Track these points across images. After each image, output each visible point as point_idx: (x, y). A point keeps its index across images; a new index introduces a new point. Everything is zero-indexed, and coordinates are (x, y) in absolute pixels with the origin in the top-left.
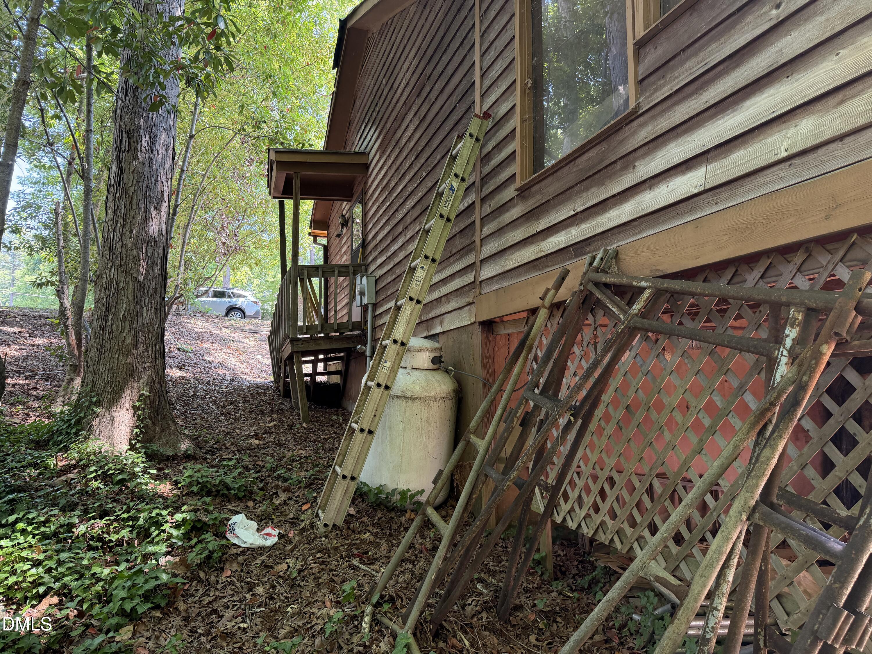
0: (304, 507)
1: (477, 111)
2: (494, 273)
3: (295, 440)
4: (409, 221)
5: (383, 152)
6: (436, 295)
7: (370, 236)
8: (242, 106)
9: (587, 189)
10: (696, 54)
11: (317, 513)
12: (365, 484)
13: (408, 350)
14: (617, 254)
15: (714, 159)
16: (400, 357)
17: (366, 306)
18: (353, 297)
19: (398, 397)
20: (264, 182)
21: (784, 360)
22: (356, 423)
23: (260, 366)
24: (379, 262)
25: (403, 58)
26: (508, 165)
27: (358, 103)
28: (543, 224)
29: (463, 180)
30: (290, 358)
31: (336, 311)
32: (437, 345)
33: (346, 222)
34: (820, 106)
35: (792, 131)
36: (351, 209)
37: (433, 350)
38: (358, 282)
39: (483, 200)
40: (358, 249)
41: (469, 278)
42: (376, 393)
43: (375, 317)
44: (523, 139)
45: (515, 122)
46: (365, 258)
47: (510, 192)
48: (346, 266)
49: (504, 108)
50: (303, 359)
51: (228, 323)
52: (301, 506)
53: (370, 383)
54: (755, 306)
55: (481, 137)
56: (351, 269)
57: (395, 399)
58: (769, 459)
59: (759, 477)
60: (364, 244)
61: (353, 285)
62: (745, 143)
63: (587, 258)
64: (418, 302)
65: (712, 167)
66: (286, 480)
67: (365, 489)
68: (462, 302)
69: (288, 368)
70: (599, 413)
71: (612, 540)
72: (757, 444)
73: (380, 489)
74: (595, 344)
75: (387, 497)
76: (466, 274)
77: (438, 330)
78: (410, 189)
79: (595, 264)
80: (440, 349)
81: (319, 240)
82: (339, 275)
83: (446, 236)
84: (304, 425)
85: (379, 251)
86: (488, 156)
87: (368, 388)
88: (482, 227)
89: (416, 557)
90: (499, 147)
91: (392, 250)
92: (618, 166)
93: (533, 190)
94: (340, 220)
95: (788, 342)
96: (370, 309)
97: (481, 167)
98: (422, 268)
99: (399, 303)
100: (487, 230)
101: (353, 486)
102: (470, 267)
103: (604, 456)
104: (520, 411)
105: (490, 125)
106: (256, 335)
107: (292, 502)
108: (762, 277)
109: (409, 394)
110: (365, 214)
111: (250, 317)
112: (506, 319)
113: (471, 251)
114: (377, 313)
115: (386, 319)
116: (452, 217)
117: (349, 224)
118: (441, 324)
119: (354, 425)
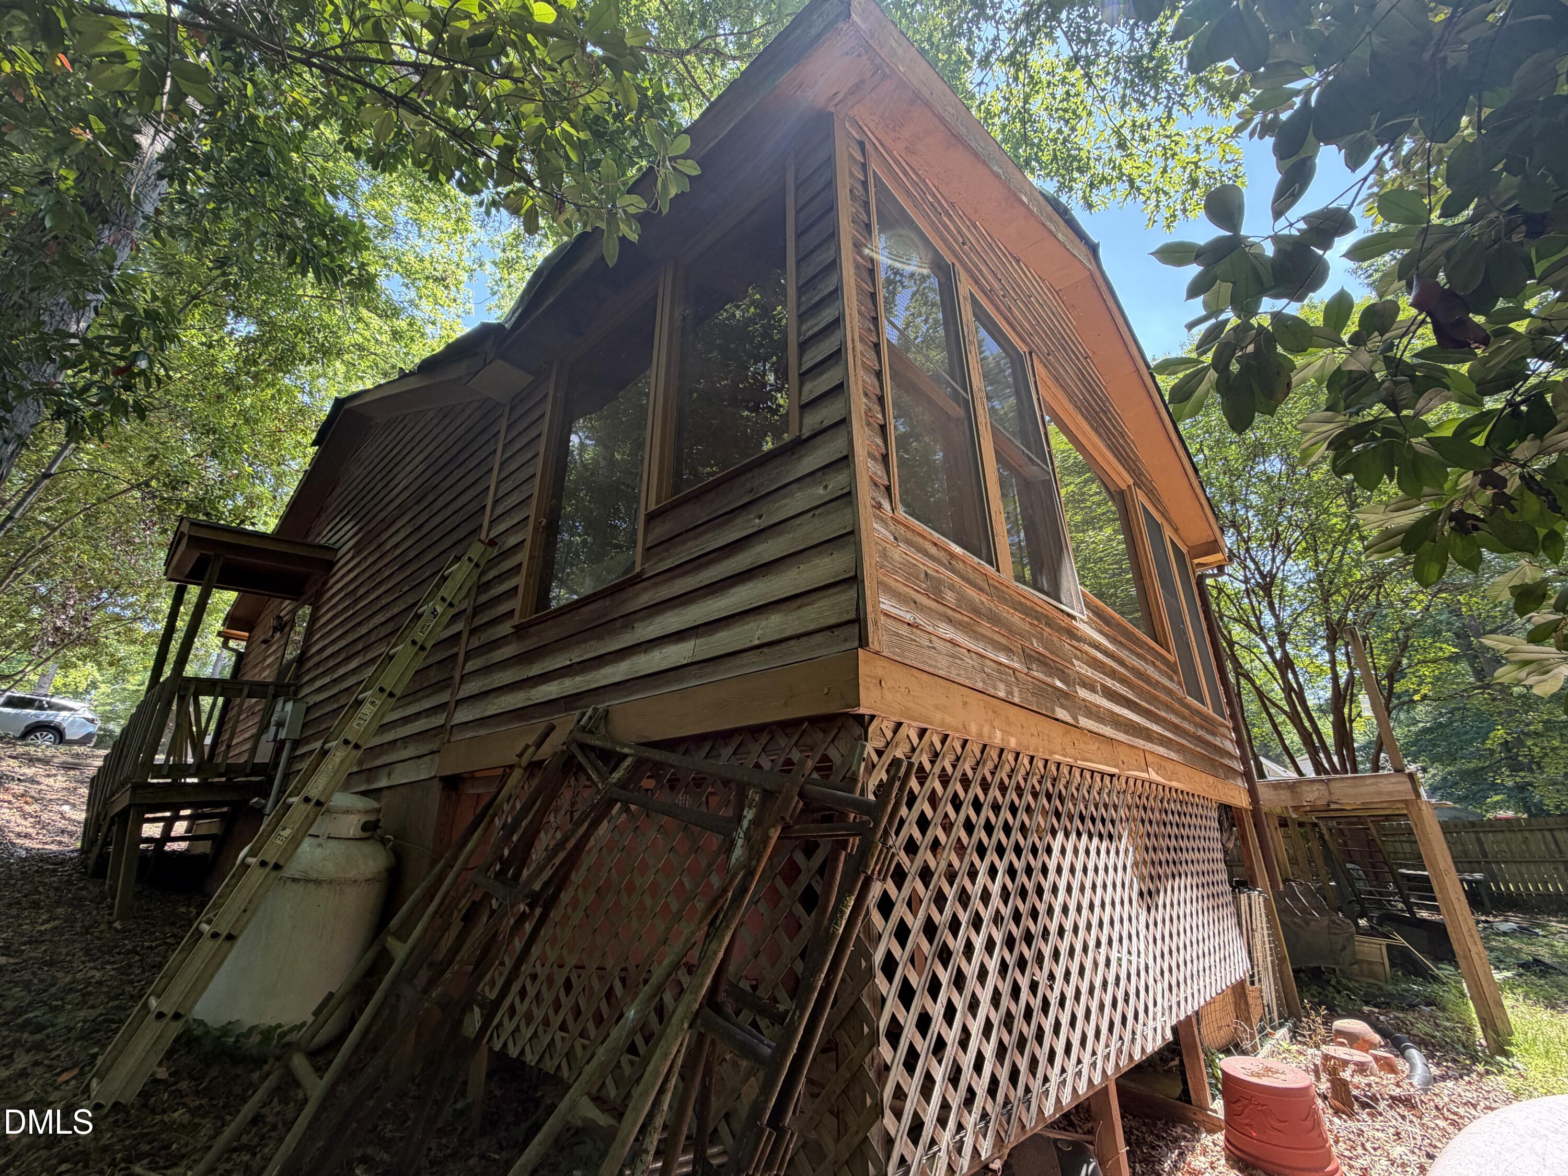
0: (65, 1077)
1: (483, 536)
2: (470, 718)
3: (87, 952)
4: (373, 639)
5: (359, 553)
6: (390, 736)
7: (314, 650)
8: (156, 457)
9: (586, 641)
10: (695, 538)
11: (88, 1085)
12: (201, 1023)
13: (328, 811)
14: (607, 712)
15: (703, 635)
16: (309, 822)
17: (282, 743)
18: (264, 728)
19: (294, 880)
20: (163, 555)
21: (740, 842)
22: (209, 922)
23: (62, 824)
24: (318, 684)
25: (408, 459)
26: (507, 599)
27: (339, 490)
28: (536, 669)
29: (451, 605)
30: (124, 813)
31: (229, 747)
32: (375, 805)
33: (283, 626)
34: (784, 606)
35: (764, 623)
36: (294, 612)
37: (367, 812)
38: (279, 707)
39: (473, 632)
40: (291, 662)
41: (439, 720)
42: (256, 876)
43: (292, 759)
44: (528, 575)
45: (523, 557)
46: (298, 676)
47: (505, 629)
48: (264, 685)
49: (513, 541)
50: (148, 816)
51: (20, 750)
52: (59, 1074)
53: (251, 860)
54: (726, 783)
55: (482, 564)
56: (271, 690)
57: (289, 883)
58: (716, 953)
59: (705, 975)
60: (301, 659)
61: (269, 711)
62: (728, 625)
63: (577, 713)
64: (357, 746)
65: (700, 641)
66: (40, 1028)
67: (198, 1032)
68: (423, 749)
69: (115, 828)
70: (565, 897)
71: (559, 1067)
72: (708, 934)
73: (225, 1030)
74: (572, 813)
75: (236, 1041)
76: (435, 714)
77: (383, 783)
78: (384, 602)
79: (583, 722)
80: (378, 811)
81: (232, 644)
82: (250, 696)
83: (418, 665)
84: (117, 925)
85: (321, 670)
86: (488, 585)
87: (245, 866)
88: (465, 661)
89: (263, 1138)
90: (501, 578)
91: (342, 671)
92: (619, 623)
93: (532, 630)
94: (273, 622)
95: (745, 823)
96: (288, 746)
97: (477, 595)
98: (373, 703)
99: (327, 746)
100: (471, 666)
101: (176, 1028)
102: (442, 707)
103: (565, 952)
104: (464, 901)
105: (495, 553)
106: (72, 773)
107: (40, 1070)
108: (734, 753)
109: (314, 876)
110: (313, 620)
111: (72, 743)
112: (477, 775)
113: (448, 687)
114: (298, 753)
115: (304, 765)
116: (429, 646)
117: (287, 629)
118: (389, 775)
119: (205, 927)
